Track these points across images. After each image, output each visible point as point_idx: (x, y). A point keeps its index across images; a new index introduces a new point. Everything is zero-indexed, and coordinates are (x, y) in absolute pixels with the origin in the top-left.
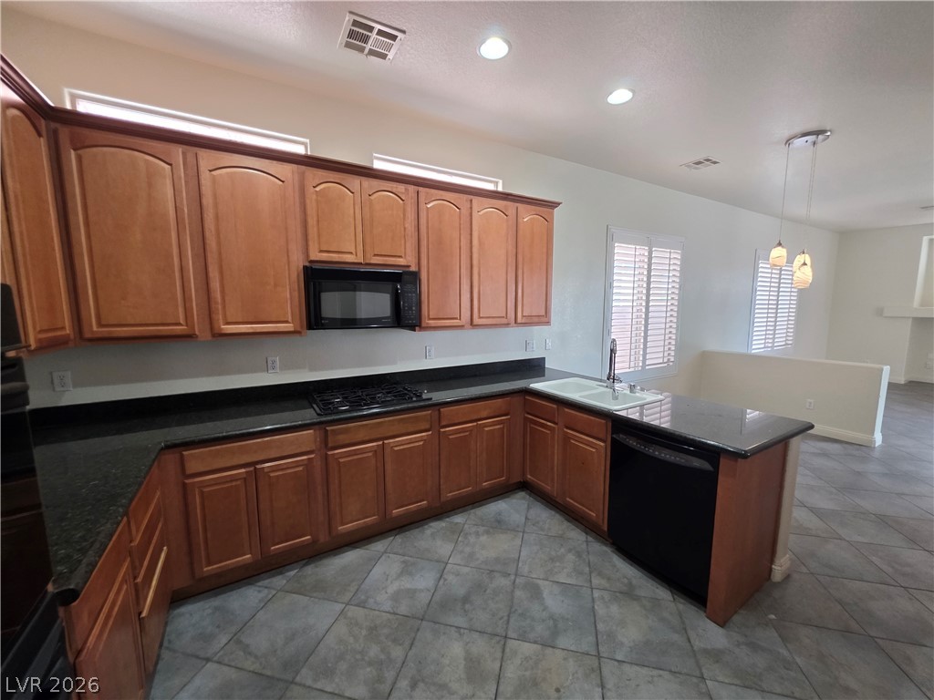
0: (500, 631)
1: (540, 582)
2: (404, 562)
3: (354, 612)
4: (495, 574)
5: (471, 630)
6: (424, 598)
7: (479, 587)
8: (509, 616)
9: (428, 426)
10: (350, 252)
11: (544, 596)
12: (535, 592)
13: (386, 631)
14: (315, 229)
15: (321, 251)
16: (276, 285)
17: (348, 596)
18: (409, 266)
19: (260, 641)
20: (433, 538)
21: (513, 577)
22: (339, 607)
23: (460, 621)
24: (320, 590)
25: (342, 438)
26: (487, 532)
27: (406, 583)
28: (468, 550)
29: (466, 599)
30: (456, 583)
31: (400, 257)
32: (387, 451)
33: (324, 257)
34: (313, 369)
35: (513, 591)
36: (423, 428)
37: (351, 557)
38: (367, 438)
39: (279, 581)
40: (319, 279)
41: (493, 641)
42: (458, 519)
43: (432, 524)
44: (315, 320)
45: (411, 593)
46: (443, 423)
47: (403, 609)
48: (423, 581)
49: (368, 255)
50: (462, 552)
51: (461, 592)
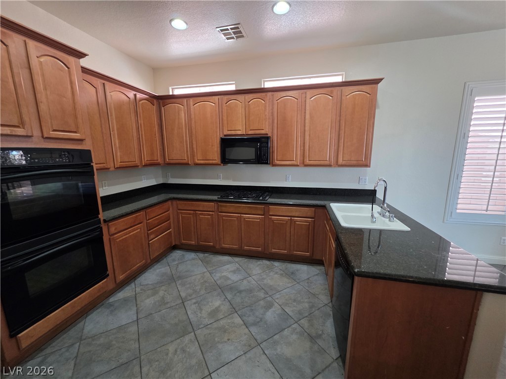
0: (237, 309)
1: (276, 304)
2: (238, 268)
3: (207, 274)
4: (263, 291)
5: (229, 301)
6: (229, 282)
7: (250, 291)
8: (247, 307)
9: (262, 213)
10: (240, 129)
11: (270, 310)
12: (269, 306)
13: (207, 284)
14: (226, 121)
15: (228, 131)
16: (212, 146)
17: (209, 269)
18: (267, 134)
19: (182, 268)
20: (256, 267)
21: (268, 296)
22: (206, 270)
23: (229, 296)
24: (206, 263)
25: (224, 209)
26: (282, 275)
27: (229, 275)
28: (265, 276)
29: (240, 292)
30: (244, 285)
31: (263, 130)
32: (242, 220)
33: (229, 133)
34: (234, 180)
35: (260, 300)
36: (259, 213)
37: (226, 258)
38: (234, 211)
39: (201, 255)
40: (228, 143)
41: (231, 310)
42: (276, 264)
43: (264, 261)
44: (225, 160)
45: (228, 279)
46: (271, 214)
47: (218, 282)
48: (235, 278)
49: (247, 131)
50: (261, 276)
51: (242, 288)
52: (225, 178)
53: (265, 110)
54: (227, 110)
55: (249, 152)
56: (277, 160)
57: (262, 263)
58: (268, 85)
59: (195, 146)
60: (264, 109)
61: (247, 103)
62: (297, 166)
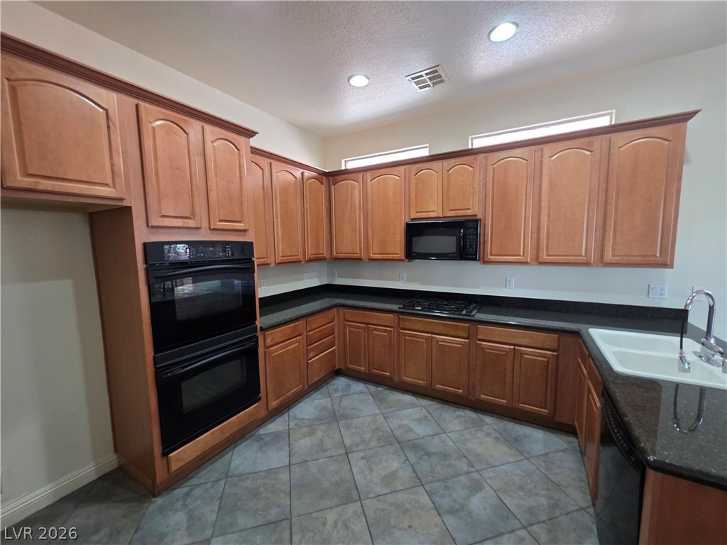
0: (424, 480)
1: (488, 488)
2: (425, 416)
3: (381, 419)
4: (465, 460)
5: (412, 466)
6: (412, 436)
7: (445, 456)
8: (439, 480)
9: (466, 335)
10: (434, 210)
11: (477, 495)
12: (476, 487)
13: (380, 434)
14: (414, 200)
15: (417, 212)
16: (393, 234)
17: (384, 411)
18: (476, 215)
20: (455, 421)
21: (472, 469)
22: (378, 411)
23: (413, 458)
24: (380, 401)
25: (407, 325)
26: (497, 439)
27: (413, 425)
28: (468, 437)
29: (429, 454)
30: (435, 445)
31: (469, 209)
32: (434, 343)
33: (419, 215)
34: (422, 283)
35: (461, 475)
36: (461, 335)
37: (408, 398)
38: (421, 329)
39: (373, 388)
40: (415, 230)
41: (414, 480)
42: (488, 419)
43: (467, 411)
44: (411, 254)
45: (410, 430)
46: (480, 337)
47: (397, 433)
48: (421, 430)
49: (445, 211)
50: (463, 435)
51: (432, 450)
52: (409, 280)
53: (473, 181)
54: (416, 184)
55: (448, 243)
56: (491, 255)
57: (463, 414)
58: (478, 143)
59: (370, 235)
60: (472, 179)
61: (445, 172)
62: (526, 263)
